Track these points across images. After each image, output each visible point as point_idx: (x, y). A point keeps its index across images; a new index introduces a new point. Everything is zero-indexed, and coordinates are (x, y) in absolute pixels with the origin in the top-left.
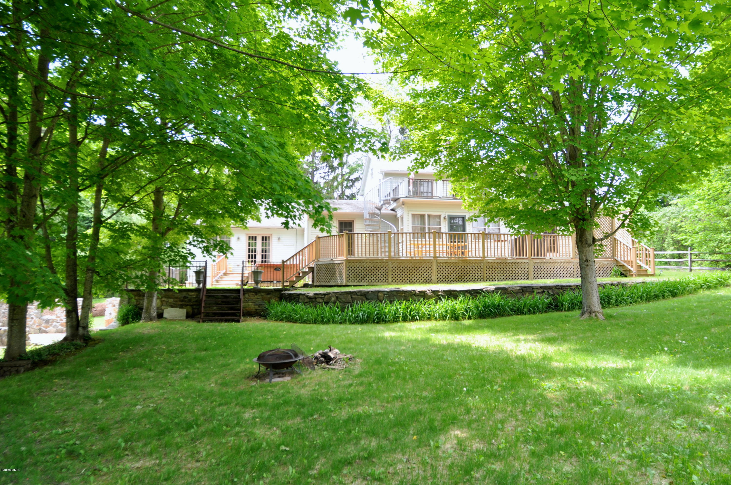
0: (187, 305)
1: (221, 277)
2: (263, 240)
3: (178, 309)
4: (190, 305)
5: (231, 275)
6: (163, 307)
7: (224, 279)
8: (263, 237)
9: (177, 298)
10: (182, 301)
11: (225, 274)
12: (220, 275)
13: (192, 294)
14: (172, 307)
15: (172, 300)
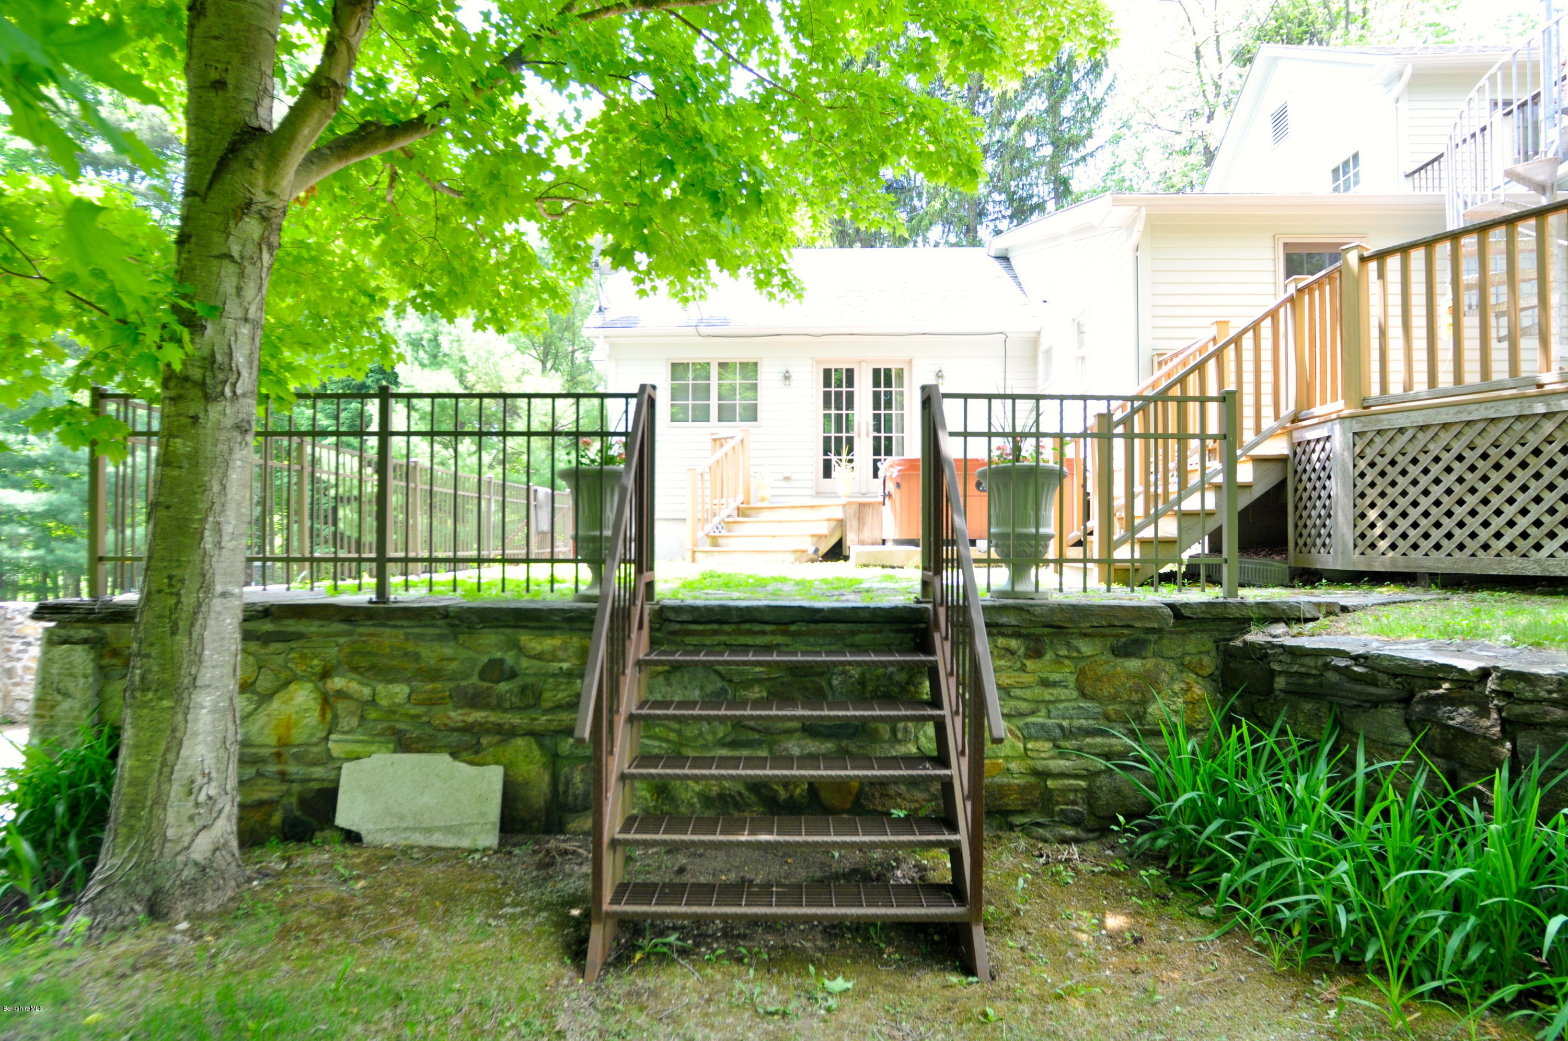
0: (506, 734)
1: (728, 524)
2: (876, 383)
3: (442, 761)
4: (536, 735)
5: (766, 515)
6: (336, 749)
7: (739, 530)
8: (876, 372)
9: (435, 675)
10: (474, 700)
11: (741, 512)
12: (723, 514)
13: (548, 643)
14: (404, 745)
15: (400, 691)
